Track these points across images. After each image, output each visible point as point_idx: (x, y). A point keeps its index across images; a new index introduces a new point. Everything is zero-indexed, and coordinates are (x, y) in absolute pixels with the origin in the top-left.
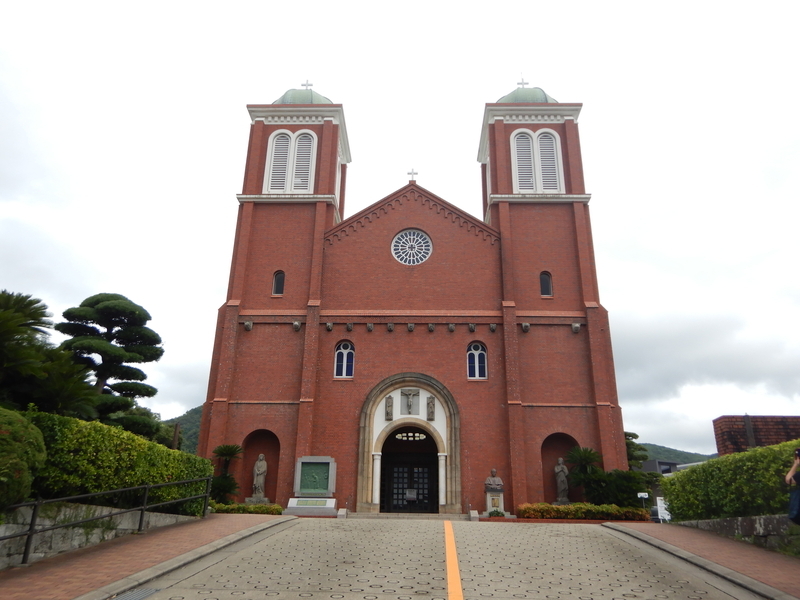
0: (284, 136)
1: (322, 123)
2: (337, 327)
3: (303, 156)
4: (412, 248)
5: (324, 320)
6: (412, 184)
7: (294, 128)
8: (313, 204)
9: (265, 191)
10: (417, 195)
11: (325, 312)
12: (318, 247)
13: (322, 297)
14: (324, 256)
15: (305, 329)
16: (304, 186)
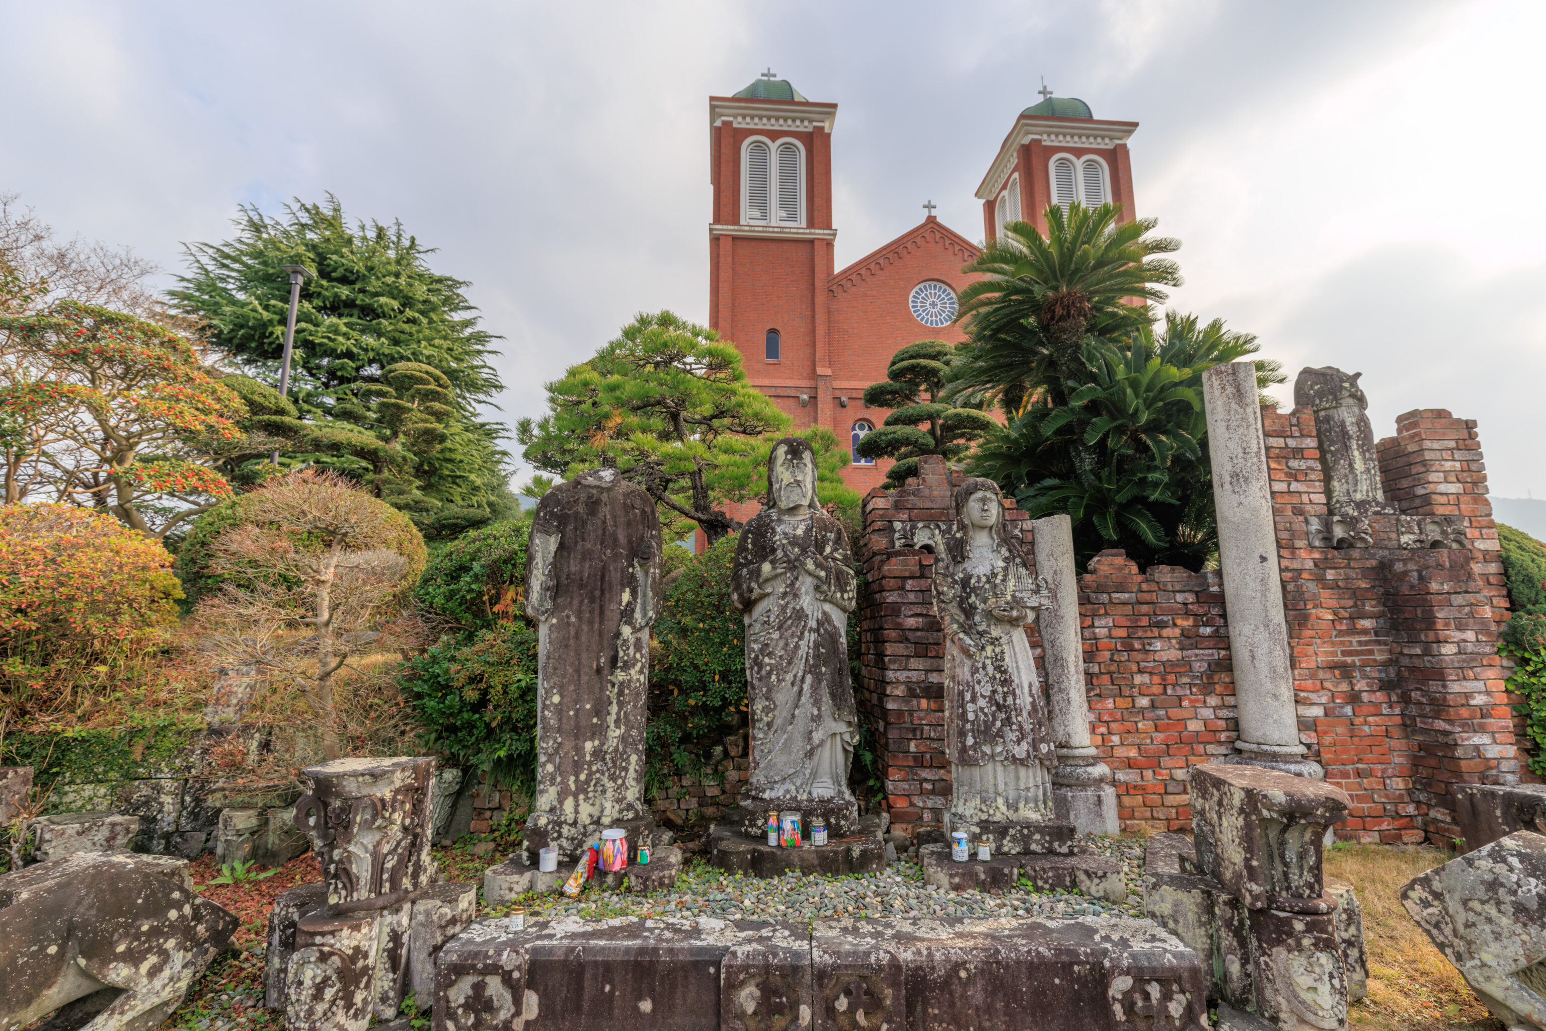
0: (758, 145)
1: (810, 129)
2: (853, 403)
3: (788, 175)
4: (933, 305)
5: (838, 394)
6: (931, 220)
7: (774, 135)
8: (812, 242)
9: (742, 222)
10: (938, 235)
11: (837, 384)
12: (820, 299)
13: (831, 365)
14: (829, 313)
15: (816, 404)
16: (793, 217)
